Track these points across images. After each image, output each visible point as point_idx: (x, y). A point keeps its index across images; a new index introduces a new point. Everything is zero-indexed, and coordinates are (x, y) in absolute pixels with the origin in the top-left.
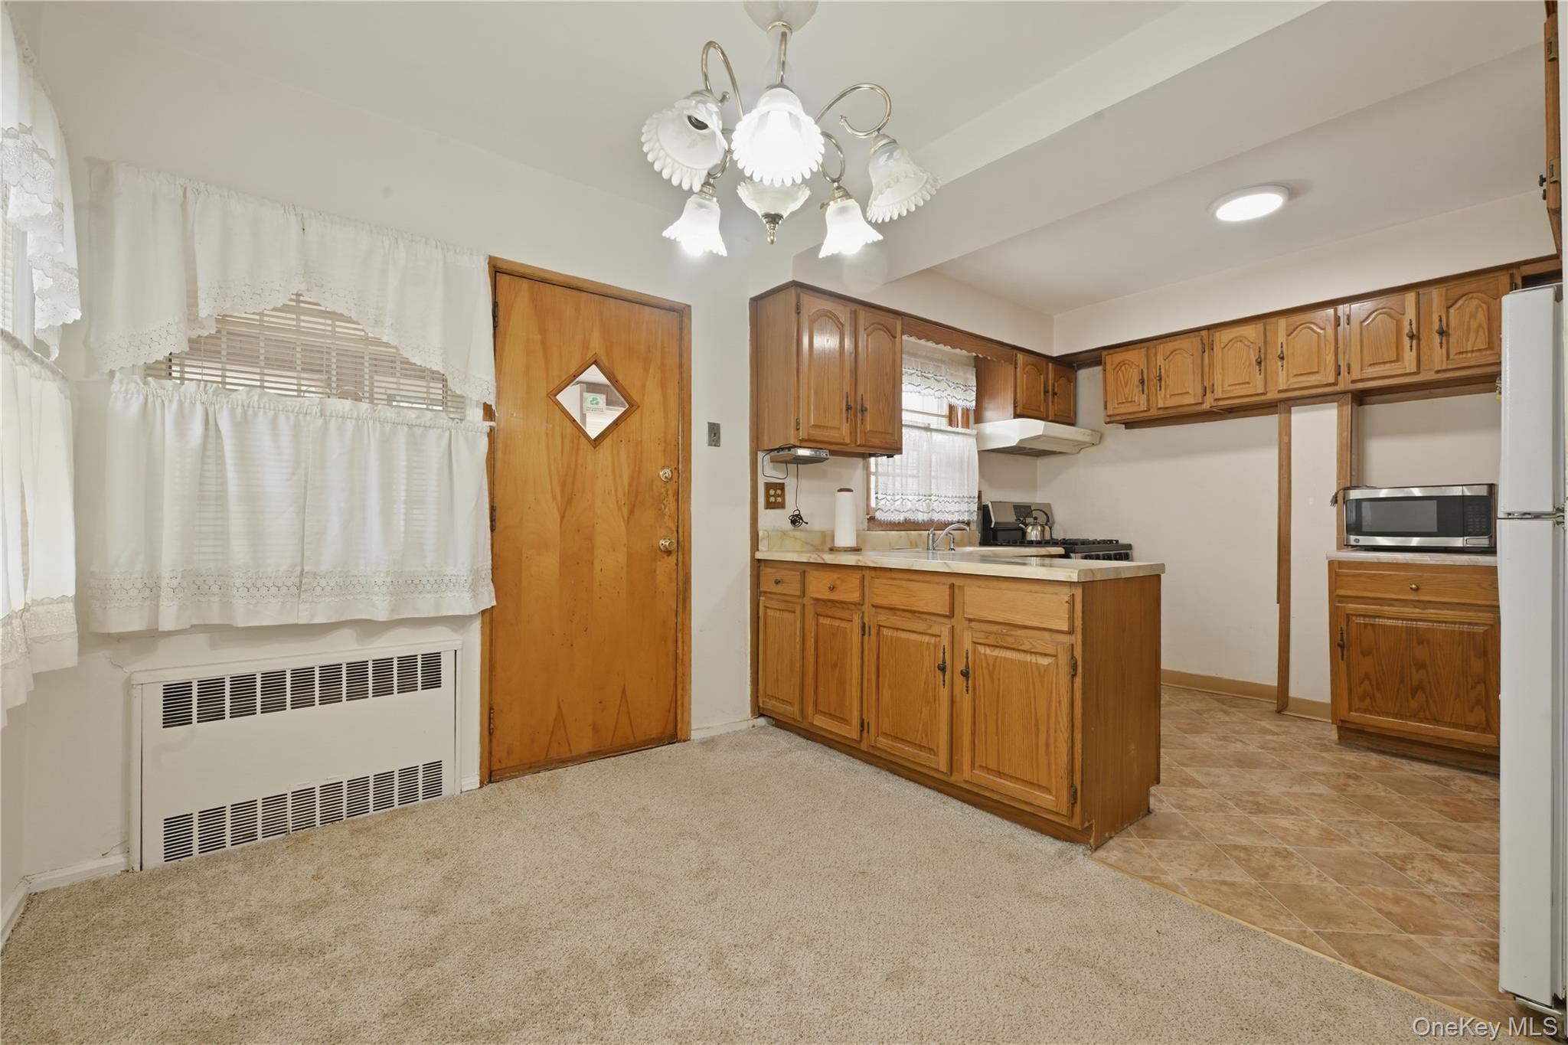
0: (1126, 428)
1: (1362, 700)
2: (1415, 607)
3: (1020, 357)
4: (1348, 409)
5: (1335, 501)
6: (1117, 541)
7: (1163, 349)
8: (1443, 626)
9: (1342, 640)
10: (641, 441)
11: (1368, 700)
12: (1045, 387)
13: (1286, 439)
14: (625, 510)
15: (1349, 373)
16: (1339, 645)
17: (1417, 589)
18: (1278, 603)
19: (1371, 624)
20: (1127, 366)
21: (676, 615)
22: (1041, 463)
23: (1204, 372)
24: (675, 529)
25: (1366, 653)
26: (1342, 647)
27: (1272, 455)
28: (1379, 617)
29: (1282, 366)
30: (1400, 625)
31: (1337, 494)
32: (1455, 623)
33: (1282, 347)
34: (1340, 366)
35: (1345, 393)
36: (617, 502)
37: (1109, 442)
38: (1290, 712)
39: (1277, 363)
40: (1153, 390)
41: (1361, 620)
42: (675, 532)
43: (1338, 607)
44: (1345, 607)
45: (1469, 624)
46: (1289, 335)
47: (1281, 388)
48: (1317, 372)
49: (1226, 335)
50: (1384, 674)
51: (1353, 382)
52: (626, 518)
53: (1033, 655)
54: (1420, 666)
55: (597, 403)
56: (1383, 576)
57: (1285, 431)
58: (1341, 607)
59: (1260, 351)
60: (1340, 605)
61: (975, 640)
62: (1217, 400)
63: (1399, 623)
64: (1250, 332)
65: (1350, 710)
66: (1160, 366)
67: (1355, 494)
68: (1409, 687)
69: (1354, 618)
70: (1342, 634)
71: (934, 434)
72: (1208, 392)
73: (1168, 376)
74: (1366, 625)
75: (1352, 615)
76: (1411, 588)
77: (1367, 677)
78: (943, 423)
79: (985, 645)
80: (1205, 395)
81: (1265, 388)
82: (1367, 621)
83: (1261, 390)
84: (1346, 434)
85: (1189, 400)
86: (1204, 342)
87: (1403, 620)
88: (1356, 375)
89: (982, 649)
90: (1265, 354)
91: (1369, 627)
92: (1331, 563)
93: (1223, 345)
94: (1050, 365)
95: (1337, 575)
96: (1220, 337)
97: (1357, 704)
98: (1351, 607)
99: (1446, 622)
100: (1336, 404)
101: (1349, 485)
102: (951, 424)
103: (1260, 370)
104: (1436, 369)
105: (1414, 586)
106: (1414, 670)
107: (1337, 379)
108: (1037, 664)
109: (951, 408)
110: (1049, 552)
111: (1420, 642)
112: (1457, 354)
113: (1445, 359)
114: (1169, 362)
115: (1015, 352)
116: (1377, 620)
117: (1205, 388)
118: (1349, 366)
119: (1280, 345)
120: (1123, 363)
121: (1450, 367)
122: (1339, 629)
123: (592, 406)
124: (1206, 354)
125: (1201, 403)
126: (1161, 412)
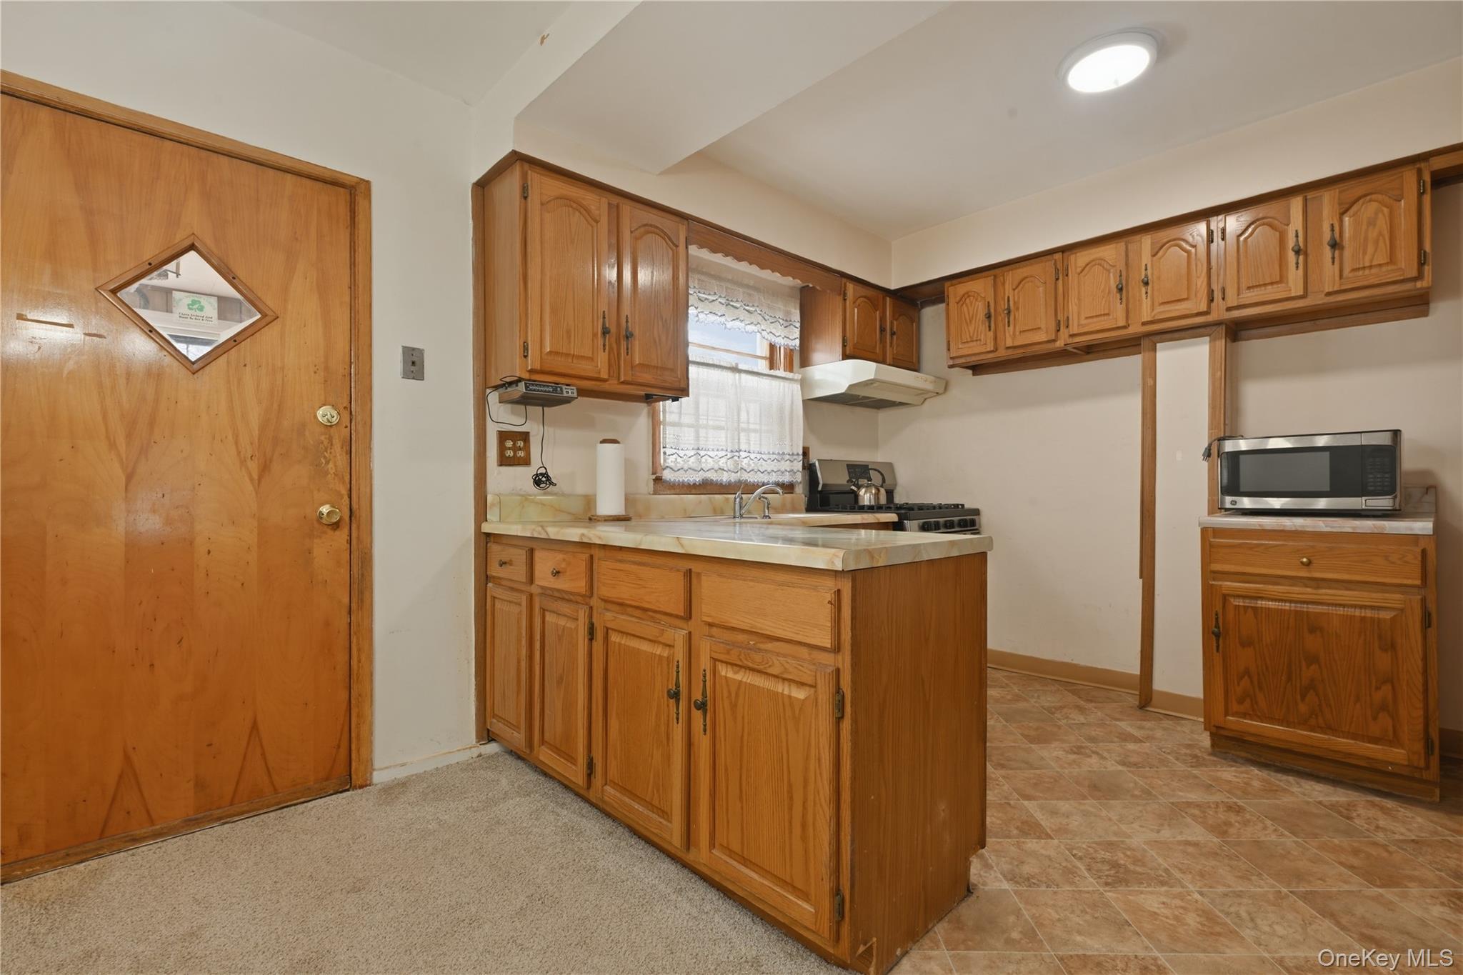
0: (974, 375)
1: (1241, 702)
2: (1306, 586)
3: (850, 287)
4: (1221, 343)
5: (1208, 454)
6: (963, 505)
7: (1012, 277)
8: (1341, 611)
9: (1217, 626)
10: (283, 368)
11: (1247, 703)
12: (881, 327)
13: (1150, 382)
14: (253, 466)
15: (1223, 299)
16: (1213, 633)
17: (1309, 564)
18: (1141, 577)
19: (1252, 607)
20: (972, 298)
21: (350, 613)
22: (883, 415)
23: (1058, 302)
24: (344, 492)
25: (1246, 643)
26: (1217, 636)
27: (1134, 404)
28: (1262, 598)
29: (1147, 293)
30: (1287, 608)
31: (1210, 445)
32: (1355, 606)
33: (1146, 269)
34: (1213, 291)
35: (1218, 324)
36: (239, 453)
37: (954, 392)
38: (1155, 708)
39: (1140, 291)
40: (1000, 325)
41: (1240, 602)
42: (346, 498)
43: (1212, 585)
44: (1221, 585)
45: (1372, 608)
46: (1154, 256)
47: (1145, 319)
48: (1186, 299)
49: (1082, 258)
50: (1267, 668)
51: (1229, 309)
52: (255, 476)
53: (786, 683)
54: (1313, 659)
55: (201, 309)
56: (1267, 547)
57: (1150, 372)
58: (1217, 585)
59: (1121, 276)
60: (1213, 583)
61: (716, 656)
62: (1072, 336)
63: (1287, 606)
64: (1109, 253)
65: (1226, 714)
66: (1008, 297)
67: (1229, 446)
68: (1298, 685)
69: (1232, 600)
70: (1217, 619)
71: (743, 376)
72: (1062, 328)
73: (1018, 309)
74: (1246, 608)
75: (1228, 595)
76: (1302, 563)
77: (1247, 672)
78: (763, 366)
79: (727, 663)
80: (1059, 331)
81: (1127, 318)
82: (1247, 603)
83: (1122, 323)
84: (1219, 373)
85: (1040, 337)
86: (1058, 267)
87: (1291, 602)
88: (1232, 300)
89: (724, 671)
90: (1127, 281)
91: (1250, 610)
92: (1204, 531)
93: (1079, 270)
94: (888, 299)
95: (1211, 546)
96: (1076, 260)
97: (1235, 707)
98: (1228, 585)
99: (1344, 606)
100: (1207, 339)
101: (1222, 435)
102: (772, 367)
103: (1121, 299)
104: (1327, 291)
105: (1305, 560)
106: (1303, 663)
107: (1209, 307)
108: (790, 697)
109: (772, 347)
110: (878, 519)
111: (1312, 630)
112: (1354, 270)
113: (1337, 278)
114: (1019, 292)
115: (844, 280)
116: (1259, 602)
117: (1059, 321)
118: (1223, 291)
119: (1144, 268)
120: (967, 295)
121: (1344, 287)
122: (1214, 612)
123: (190, 312)
124: (1060, 282)
125: (1054, 341)
126: (1010, 352)
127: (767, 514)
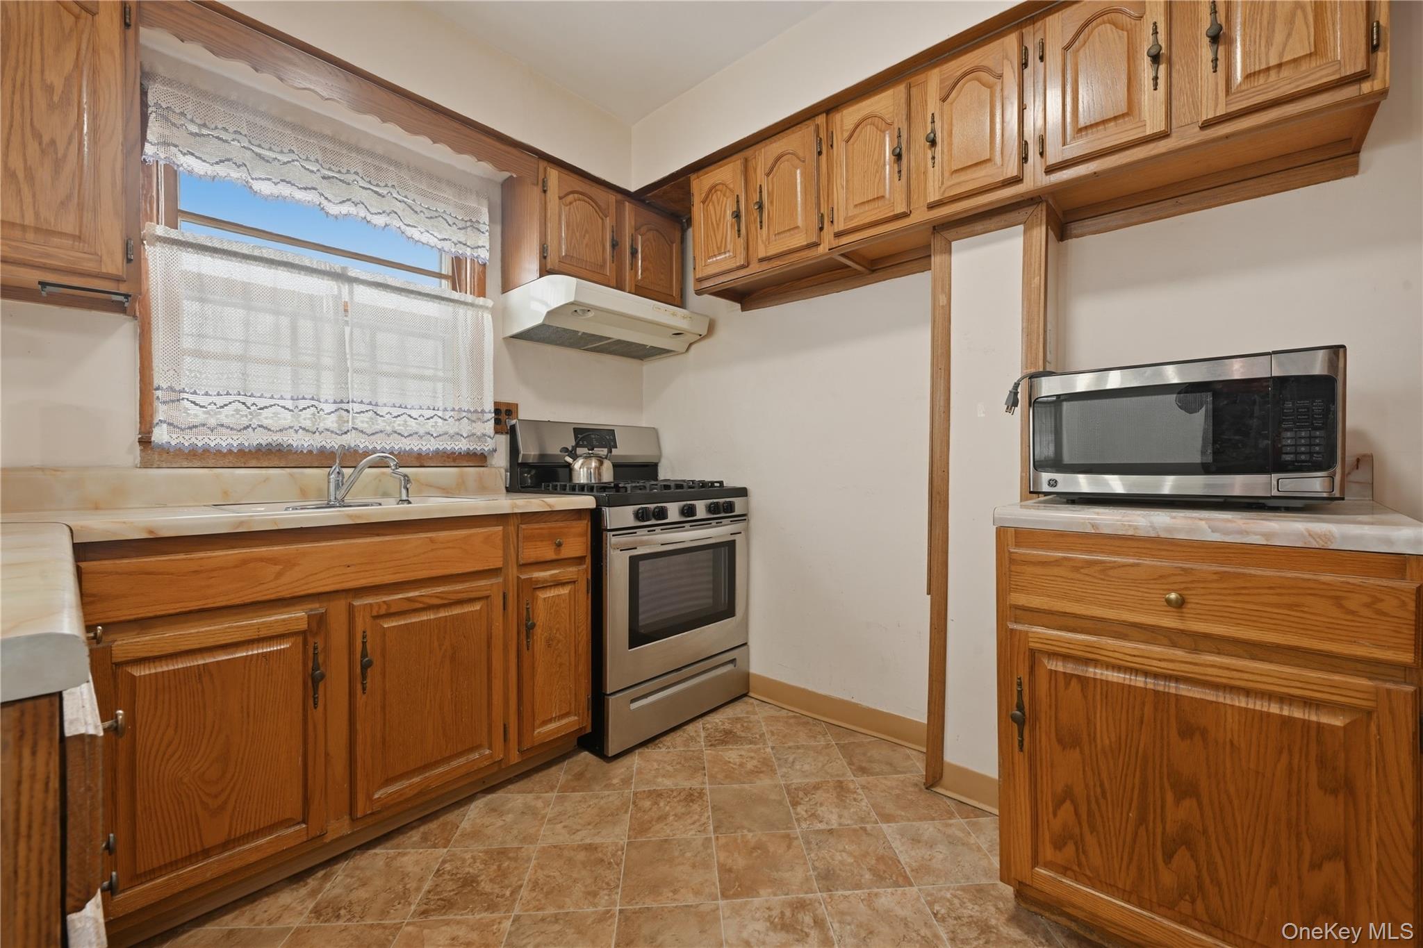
1: (1059, 845)
2: (1174, 645)
4: (1040, 233)
5: (1013, 402)
6: (721, 483)
7: (765, 155)
8: (1241, 702)
9: (1020, 707)
11: (1070, 849)
13: (942, 300)
15: (1042, 154)
16: (1014, 718)
17: (1180, 604)
18: (929, 593)
19: (1078, 677)
20: (719, 193)
23: (819, 190)
25: (1068, 740)
26: (1020, 722)
27: (923, 339)
28: (1096, 663)
29: (933, 158)
30: (1142, 685)
31: (1017, 385)
32: (1270, 696)
33: (933, 122)
34: (1026, 143)
35: (1031, 200)
38: (947, 789)
39: (925, 154)
40: (753, 229)
41: (1058, 666)
43: (1012, 630)
44: (1027, 632)
45: (1307, 703)
46: (944, 101)
47: (933, 197)
48: (989, 159)
49: (849, 117)
50: (1104, 793)
51: (1050, 170)
54: (1186, 790)
56: (1105, 568)
57: (943, 287)
58: (1020, 631)
59: (899, 136)
60: (1015, 626)
62: (838, 235)
63: (1139, 681)
64: (885, 103)
65: (1035, 862)
66: (761, 187)
67: (1049, 387)
68: (1159, 830)
69: (1046, 661)
70: (1020, 693)
72: (825, 226)
73: (772, 203)
74: (1068, 677)
75: (1040, 651)
76: (1168, 601)
77: (1067, 795)
78: (441, 287)
80: (821, 229)
81: (909, 203)
82: (1070, 668)
83: (900, 209)
84: (1037, 280)
85: (799, 240)
86: (821, 136)
87: (1146, 674)
88: (1053, 156)
90: (909, 142)
91: (1074, 682)
92: (1001, 532)
93: (846, 135)
94: (627, 204)
95: (1012, 561)
96: (842, 120)
97: (1048, 852)
98: (1040, 633)
99: (1247, 692)
100: (1021, 227)
101: (1041, 370)
102: (453, 288)
103: (900, 172)
104: (1205, 119)
105: (1173, 596)
106: (1170, 797)
107: (1021, 169)
111: (1187, 731)
113: (1222, 94)
114: (773, 178)
115: (543, 164)
116: (1091, 670)
117: (822, 215)
118: (1042, 141)
119: (930, 120)
120: (713, 189)
121: (1235, 107)
122: (1015, 680)
124: (824, 157)
125: (816, 245)
126: (765, 266)
127: (404, 497)
